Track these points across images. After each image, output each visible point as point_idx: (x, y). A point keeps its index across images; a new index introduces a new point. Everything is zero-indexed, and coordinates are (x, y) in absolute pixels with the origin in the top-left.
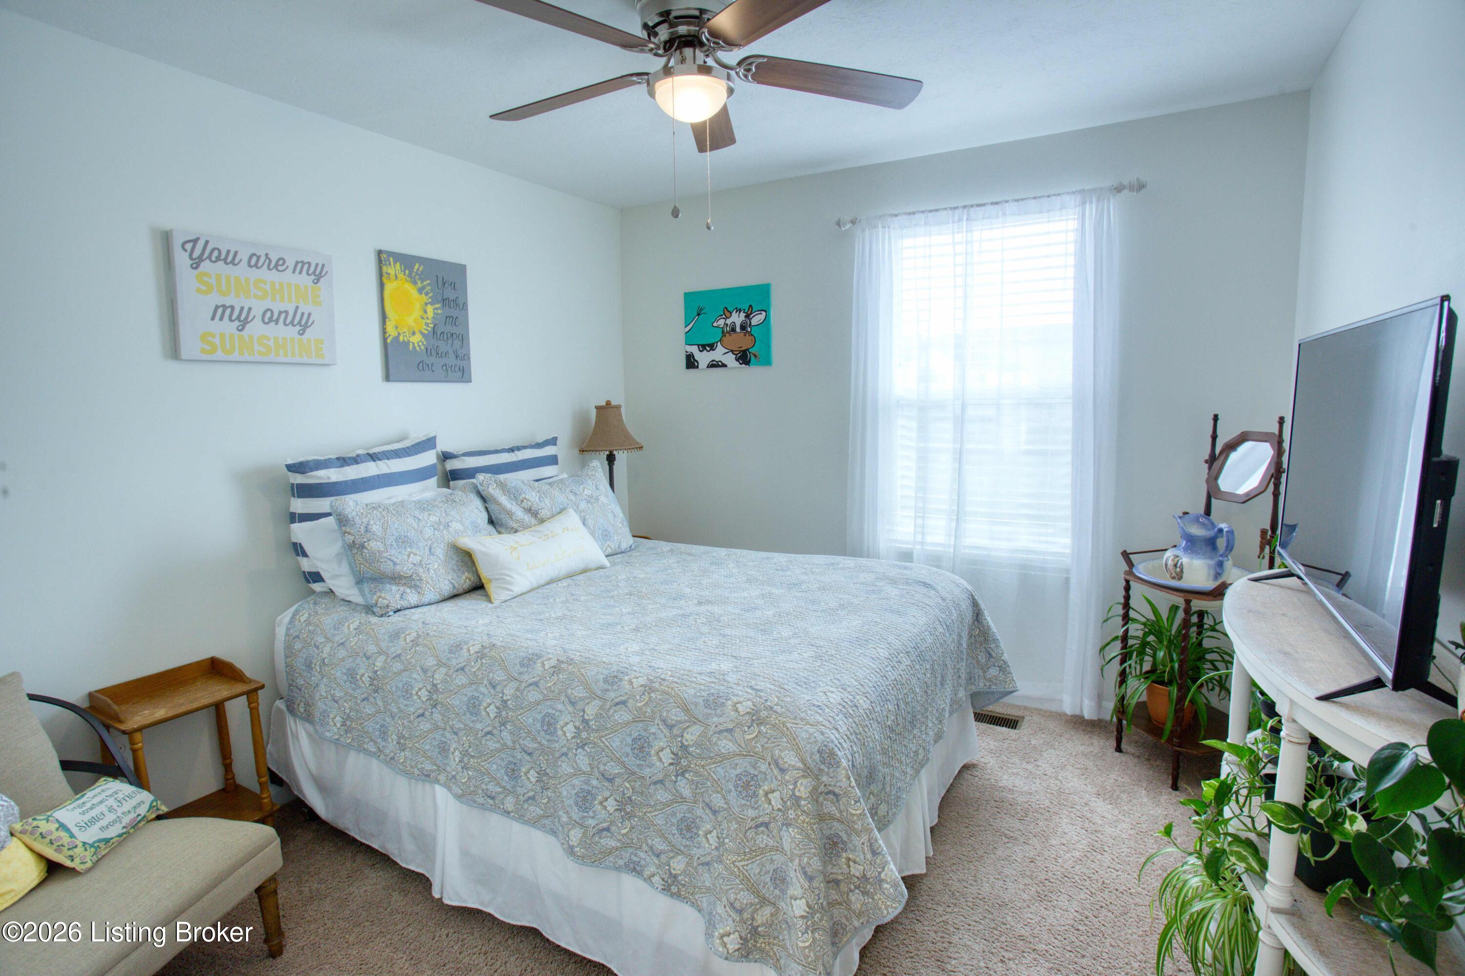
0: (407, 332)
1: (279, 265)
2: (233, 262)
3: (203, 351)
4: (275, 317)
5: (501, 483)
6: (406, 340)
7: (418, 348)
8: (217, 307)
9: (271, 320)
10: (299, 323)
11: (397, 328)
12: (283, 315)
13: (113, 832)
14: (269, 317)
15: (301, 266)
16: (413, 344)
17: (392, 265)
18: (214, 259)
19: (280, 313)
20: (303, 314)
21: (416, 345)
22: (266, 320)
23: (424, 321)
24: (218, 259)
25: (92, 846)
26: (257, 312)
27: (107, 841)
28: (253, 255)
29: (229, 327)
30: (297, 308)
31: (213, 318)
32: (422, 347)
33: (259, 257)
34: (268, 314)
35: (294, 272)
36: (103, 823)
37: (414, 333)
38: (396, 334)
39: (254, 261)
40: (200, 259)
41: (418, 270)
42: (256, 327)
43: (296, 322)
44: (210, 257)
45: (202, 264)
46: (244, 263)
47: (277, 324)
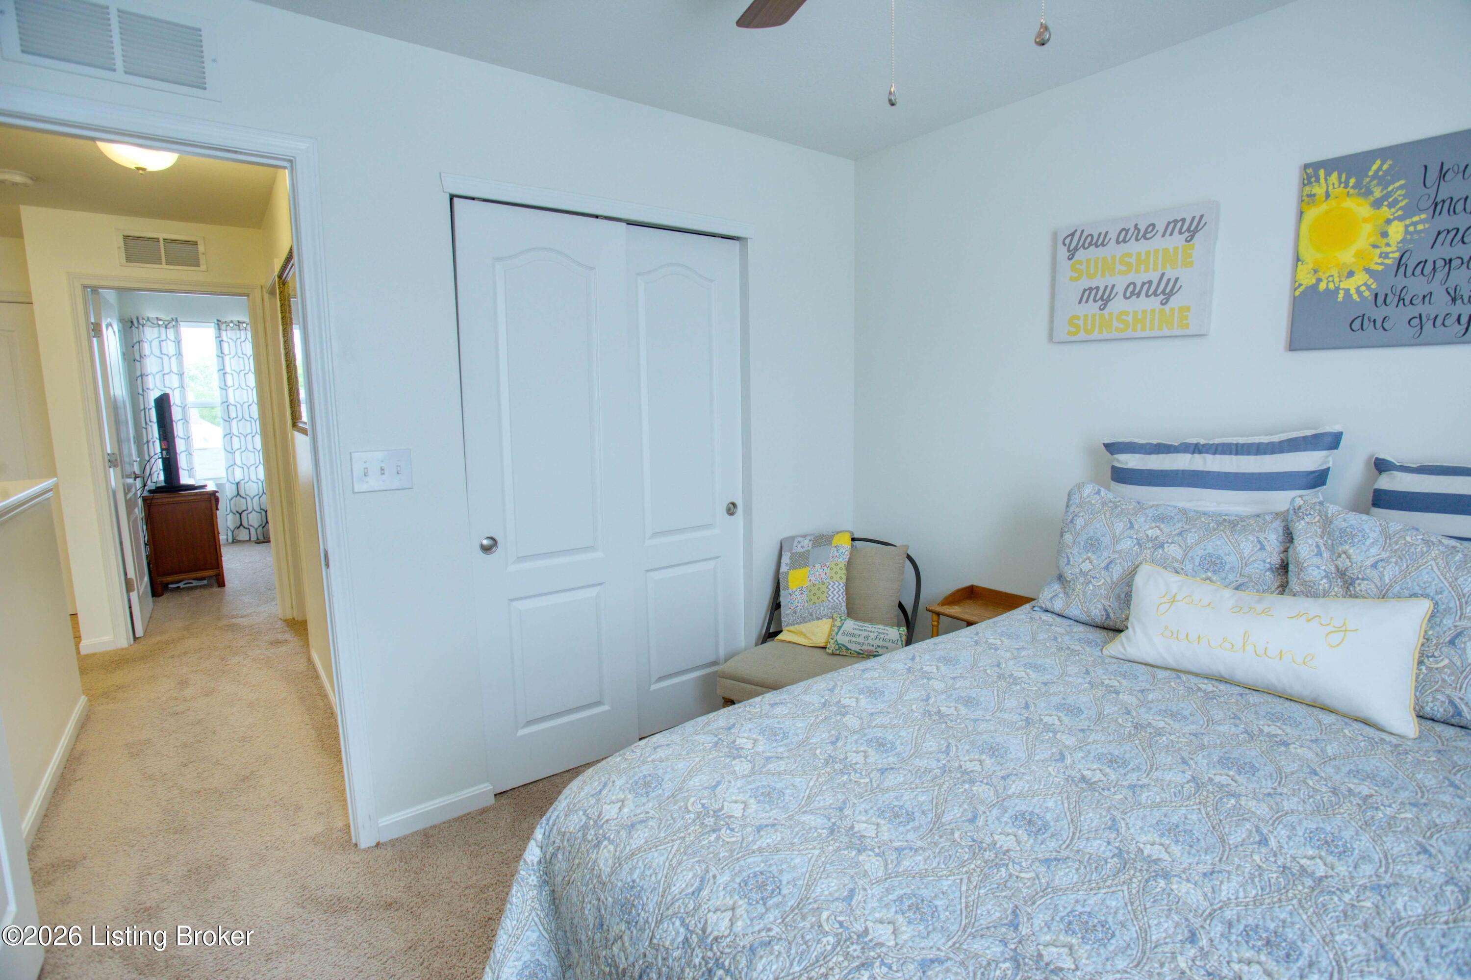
0: (1336, 275)
1: (1145, 233)
2: (1103, 245)
3: (1069, 333)
4: (1137, 291)
5: (1326, 516)
6: (1331, 286)
7: (1355, 297)
8: (1085, 290)
9: (1132, 293)
10: (1163, 292)
11: (1315, 271)
12: (1146, 287)
13: (854, 647)
14: (1132, 292)
15: (1174, 226)
16: (1347, 291)
17: (1322, 181)
18: (1086, 245)
19: (1143, 284)
20: (1169, 280)
21: (1353, 291)
22: (1128, 295)
23: (1378, 251)
24: (1090, 244)
25: (838, 644)
26: (1119, 289)
27: (848, 649)
28: (1123, 229)
29: (1092, 308)
30: (1163, 274)
31: (1080, 302)
32: (1366, 294)
33: (1127, 231)
34: (1131, 288)
35: (1163, 236)
36: (853, 639)
37: (1351, 274)
38: (1314, 281)
39: (1123, 237)
40: (1076, 249)
41: (1380, 168)
42: (1118, 304)
43: (1159, 292)
44: (1083, 246)
45: (1077, 253)
46: (1113, 241)
47: (1138, 297)
